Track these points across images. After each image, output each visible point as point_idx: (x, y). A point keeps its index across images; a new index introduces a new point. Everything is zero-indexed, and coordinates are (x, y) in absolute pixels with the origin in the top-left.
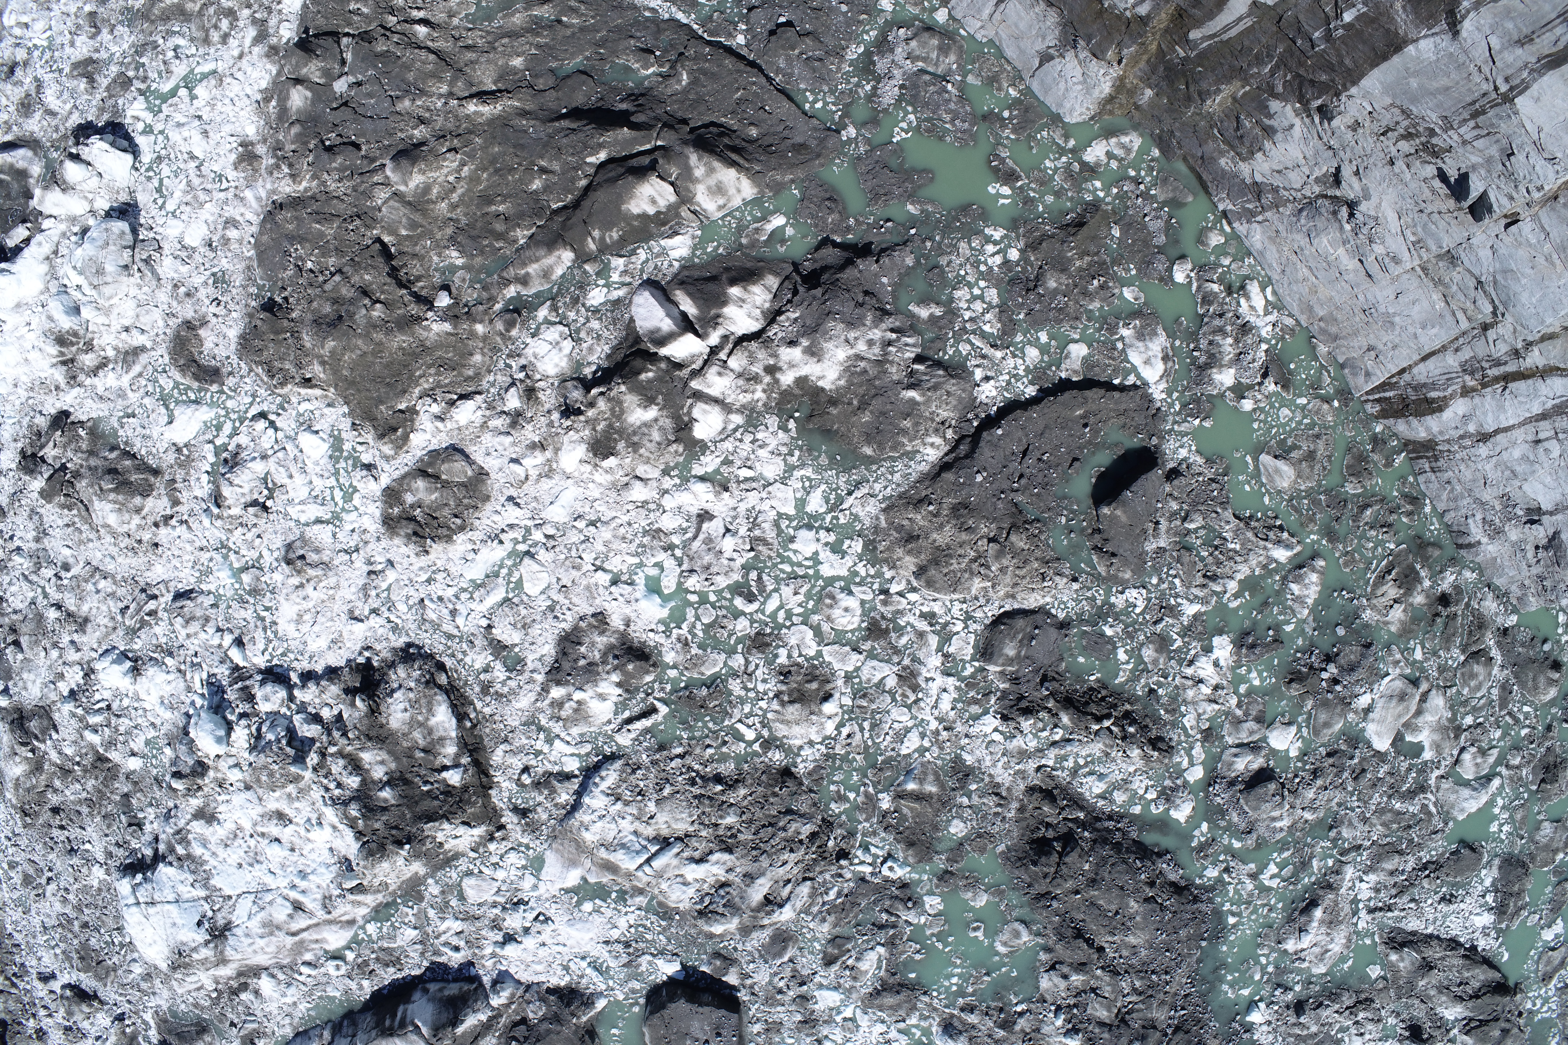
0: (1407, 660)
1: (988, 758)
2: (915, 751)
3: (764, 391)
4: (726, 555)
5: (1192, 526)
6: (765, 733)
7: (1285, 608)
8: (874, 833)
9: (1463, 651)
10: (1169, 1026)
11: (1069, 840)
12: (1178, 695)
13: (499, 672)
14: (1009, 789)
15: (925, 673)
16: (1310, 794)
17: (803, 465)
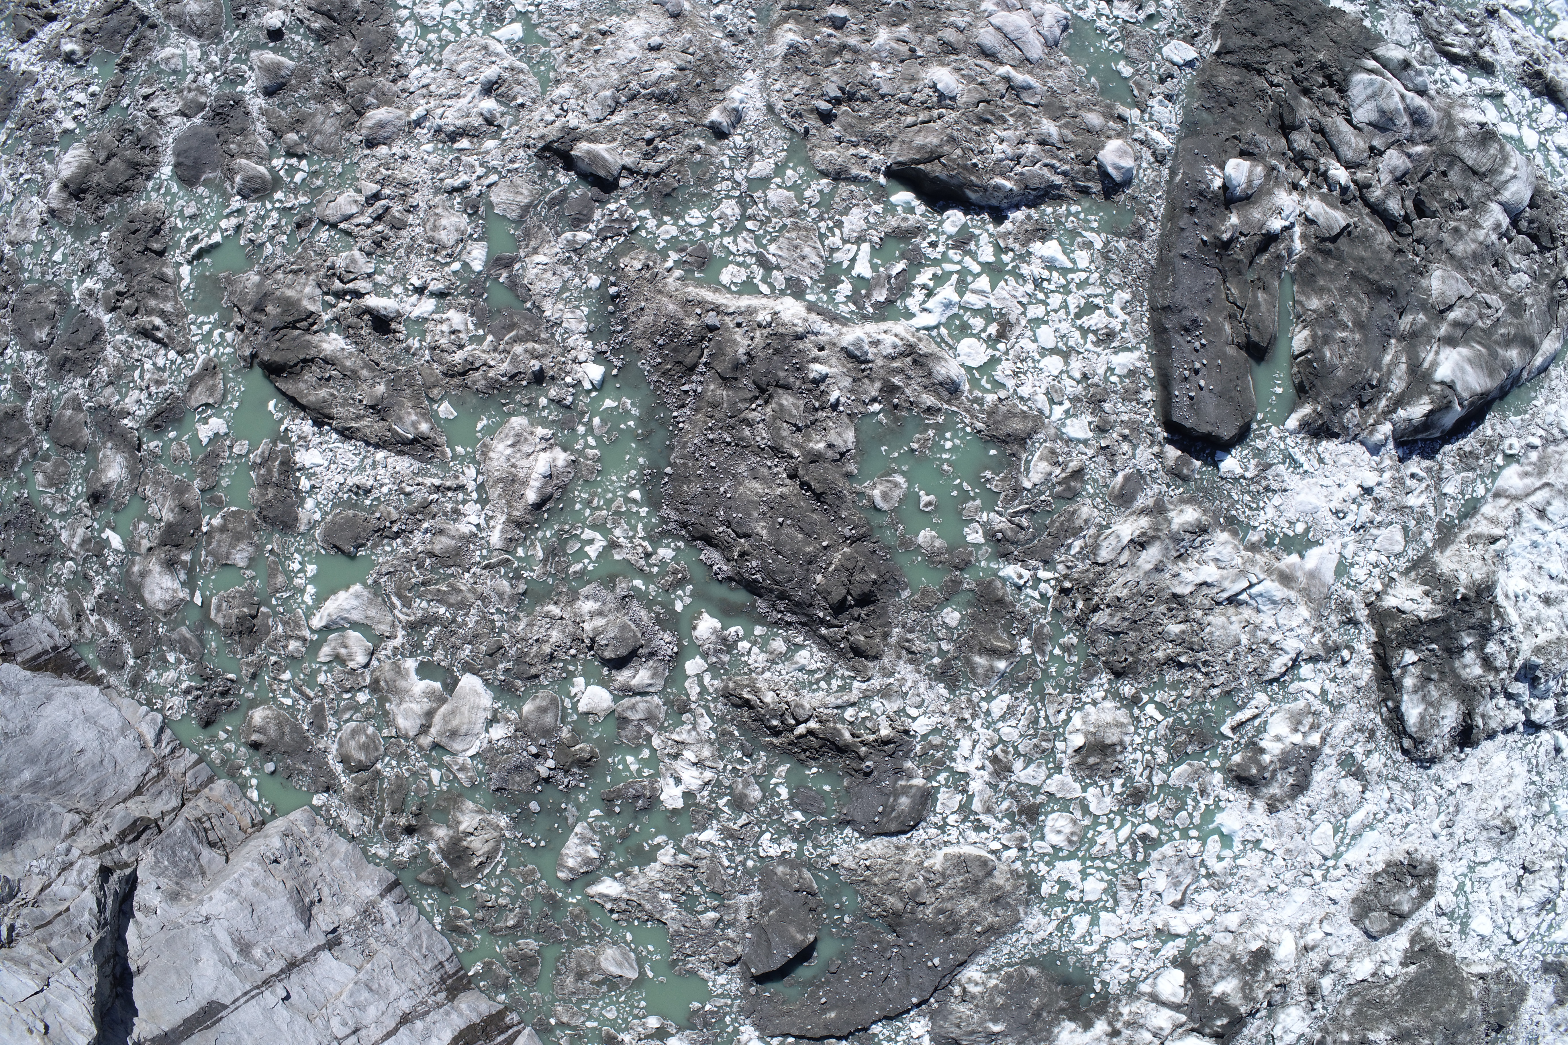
0: (448, 770)
1: (922, 690)
2: (995, 698)
3: (1121, 1014)
4: (1163, 874)
5: (712, 915)
6: (1136, 711)
7: (602, 833)
8: (1034, 612)
9: (378, 773)
10: (702, 374)
11: (839, 608)
12: (719, 750)
13: (1359, 751)
14: (899, 657)
15: (985, 775)
16: (555, 635)
17: (1090, 955)
